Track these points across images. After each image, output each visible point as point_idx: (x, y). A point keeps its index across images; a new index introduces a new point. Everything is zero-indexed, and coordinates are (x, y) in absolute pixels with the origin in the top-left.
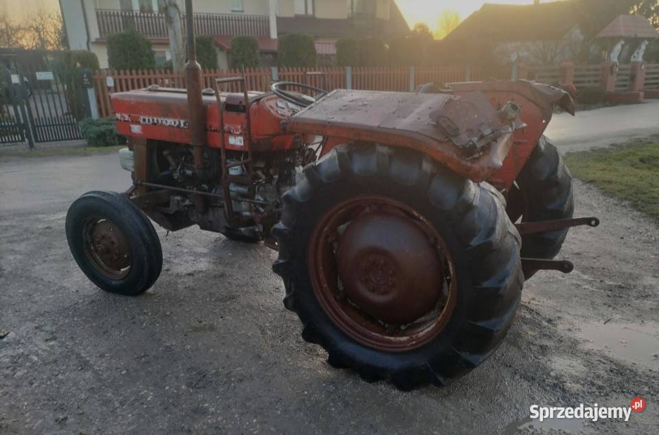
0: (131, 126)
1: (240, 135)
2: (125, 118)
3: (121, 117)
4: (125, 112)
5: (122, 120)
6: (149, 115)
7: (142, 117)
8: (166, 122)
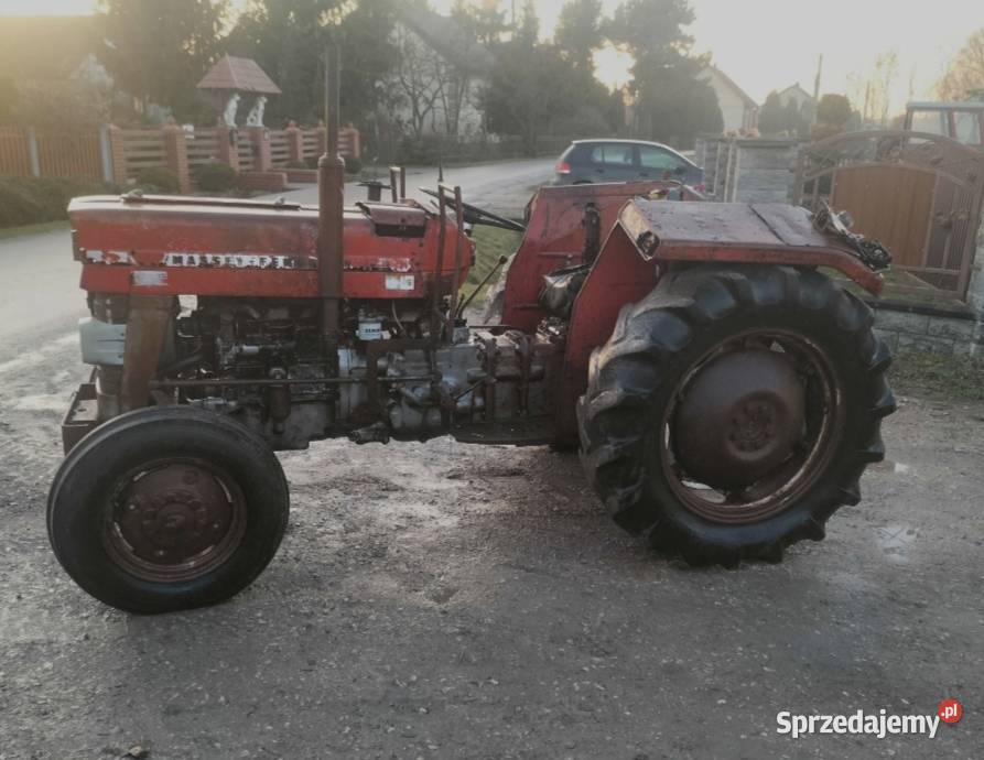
0: (136, 272)
1: (410, 272)
2: (119, 258)
3: (103, 257)
4: (122, 248)
5: (108, 262)
6: (191, 249)
7: (171, 255)
8: (240, 260)
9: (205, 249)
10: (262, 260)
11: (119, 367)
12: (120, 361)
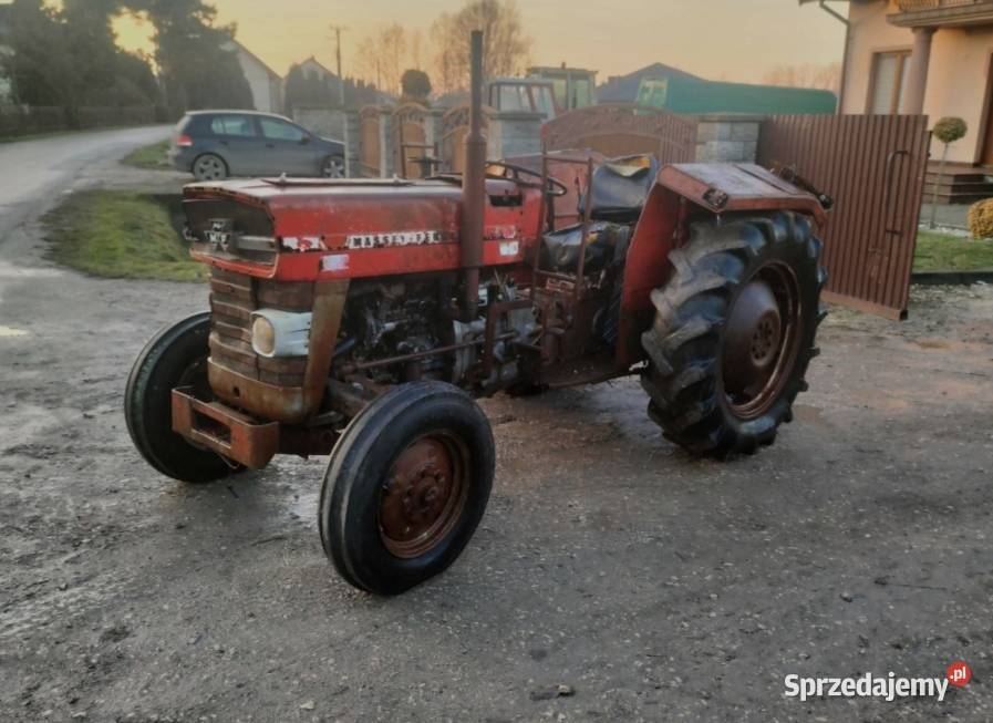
0: (325, 258)
1: (516, 238)
2: (310, 243)
3: (299, 244)
4: (313, 233)
5: (302, 250)
6: (367, 230)
7: (352, 238)
8: (403, 238)
9: (377, 229)
10: (419, 237)
11: (304, 357)
12: (305, 351)
